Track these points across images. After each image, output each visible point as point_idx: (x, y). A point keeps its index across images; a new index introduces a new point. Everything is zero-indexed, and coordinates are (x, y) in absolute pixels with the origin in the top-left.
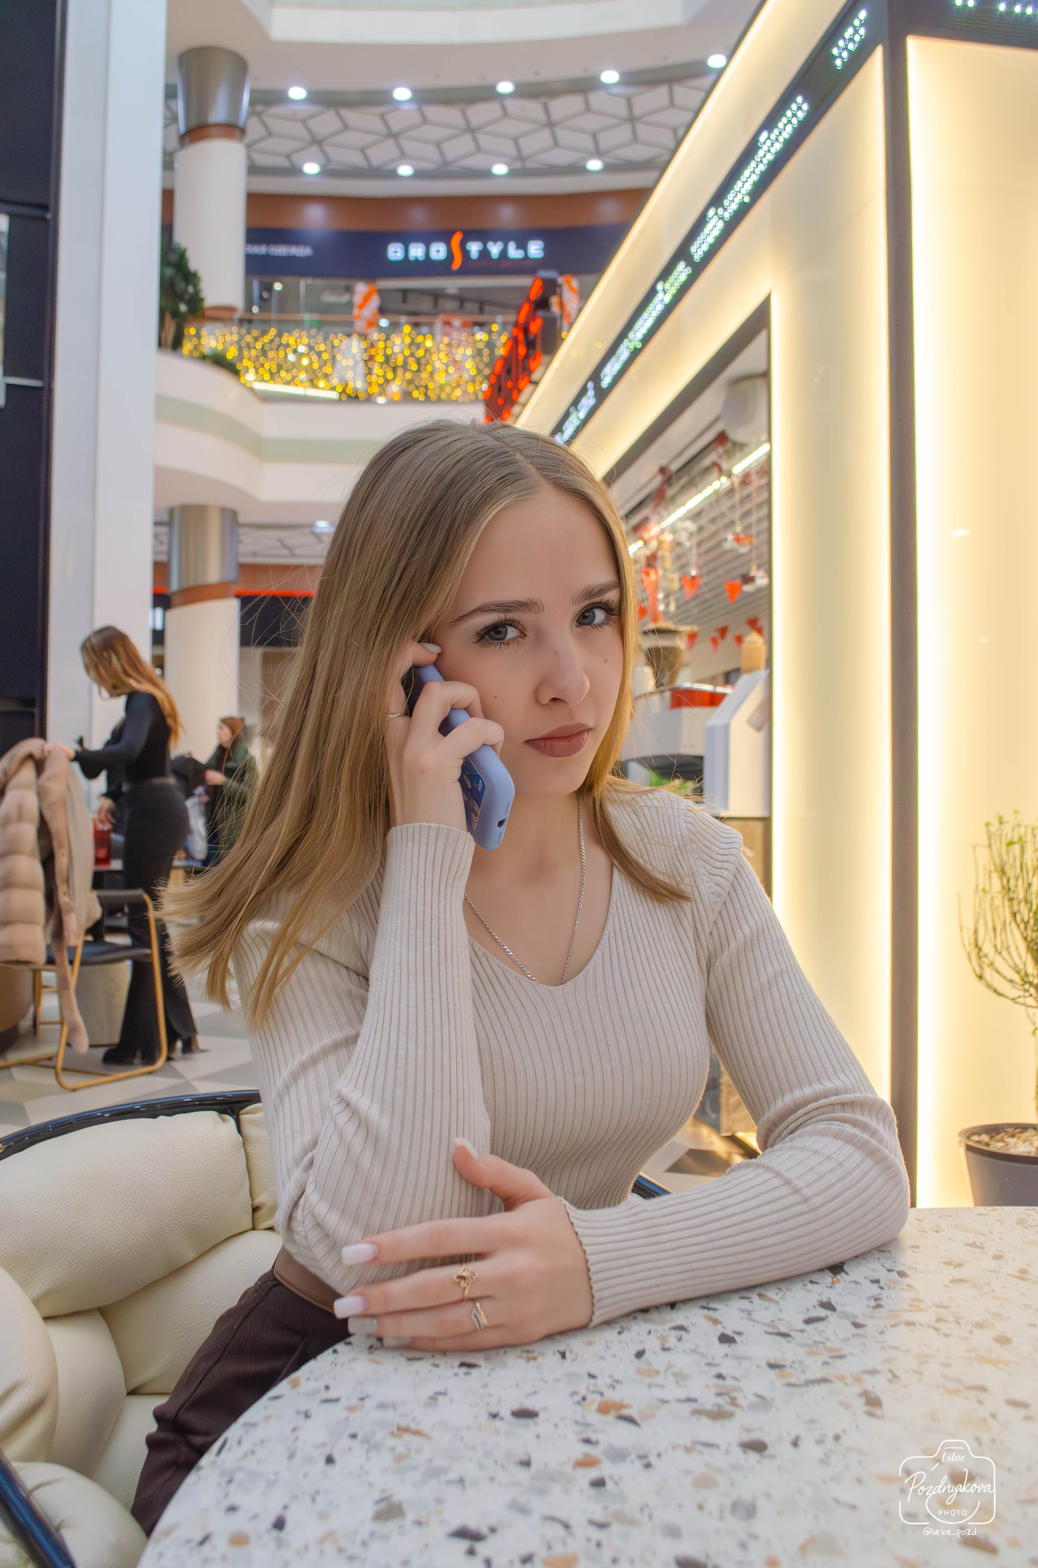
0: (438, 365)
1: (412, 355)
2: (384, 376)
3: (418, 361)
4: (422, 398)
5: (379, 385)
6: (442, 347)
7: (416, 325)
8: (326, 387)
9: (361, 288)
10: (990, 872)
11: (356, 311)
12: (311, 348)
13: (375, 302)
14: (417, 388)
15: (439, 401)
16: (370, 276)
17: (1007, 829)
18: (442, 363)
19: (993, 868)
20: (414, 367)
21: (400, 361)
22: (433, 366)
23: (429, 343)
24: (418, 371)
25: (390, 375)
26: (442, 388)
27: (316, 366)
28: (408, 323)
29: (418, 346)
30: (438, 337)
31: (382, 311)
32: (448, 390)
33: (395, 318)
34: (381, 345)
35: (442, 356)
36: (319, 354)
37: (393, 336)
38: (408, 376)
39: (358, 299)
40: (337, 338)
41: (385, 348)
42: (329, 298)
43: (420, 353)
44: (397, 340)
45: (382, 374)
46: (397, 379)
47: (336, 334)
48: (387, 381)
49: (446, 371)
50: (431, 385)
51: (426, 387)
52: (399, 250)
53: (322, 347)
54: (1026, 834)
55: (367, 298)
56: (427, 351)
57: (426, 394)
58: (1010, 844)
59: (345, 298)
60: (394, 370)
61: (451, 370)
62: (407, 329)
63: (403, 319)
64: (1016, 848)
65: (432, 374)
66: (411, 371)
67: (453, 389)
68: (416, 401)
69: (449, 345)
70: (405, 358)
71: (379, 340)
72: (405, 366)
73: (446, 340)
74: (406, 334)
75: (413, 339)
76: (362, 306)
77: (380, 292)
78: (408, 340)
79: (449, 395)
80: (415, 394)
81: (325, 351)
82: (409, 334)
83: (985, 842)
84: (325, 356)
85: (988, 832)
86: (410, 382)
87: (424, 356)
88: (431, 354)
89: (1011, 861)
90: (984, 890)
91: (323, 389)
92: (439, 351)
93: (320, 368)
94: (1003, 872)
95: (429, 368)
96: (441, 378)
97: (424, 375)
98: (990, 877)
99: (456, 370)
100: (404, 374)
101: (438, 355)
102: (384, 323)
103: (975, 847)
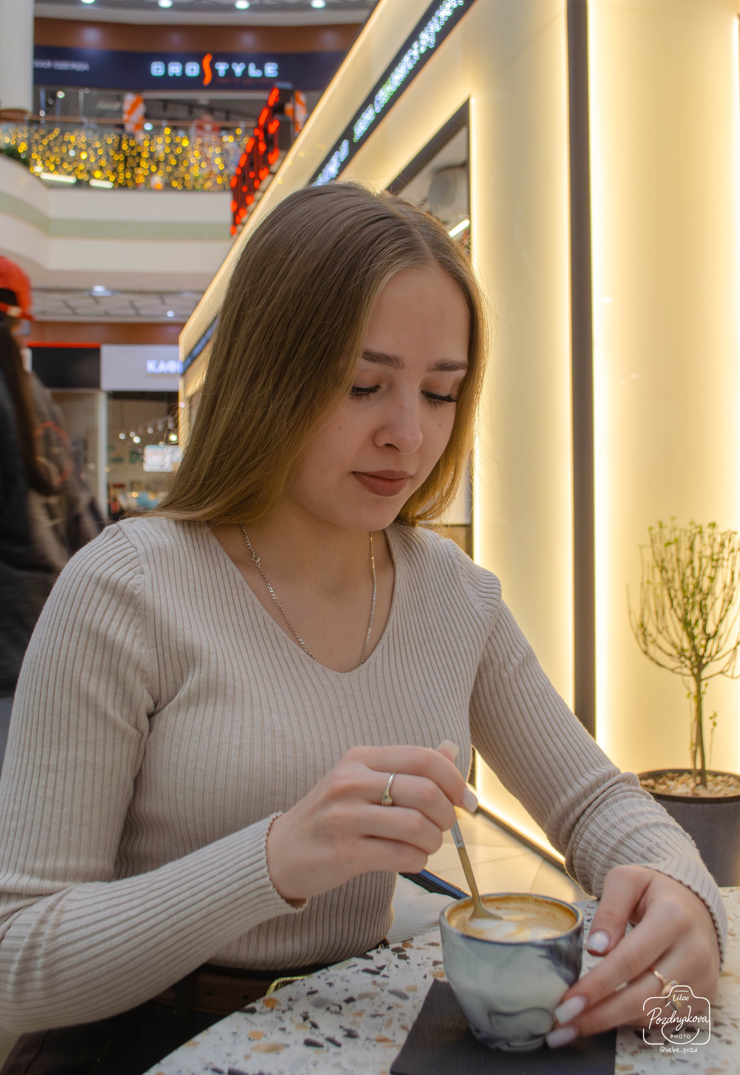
0: (193, 161)
1: (172, 152)
2: (149, 169)
3: (177, 157)
4: (180, 188)
5: (145, 176)
6: (196, 146)
7: (175, 129)
8: (102, 176)
9: (130, 98)
10: (653, 567)
11: (125, 117)
12: (89, 145)
13: (141, 109)
14: (176, 179)
15: (194, 189)
16: (137, 88)
17: (666, 532)
18: (196, 159)
19: (655, 564)
20: (173, 162)
21: (162, 156)
22: (189, 162)
23: (185, 143)
24: (177, 166)
25: (154, 169)
26: (196, 179)
27: (93, 160)
28: (168, 126)
29: (177, 145)
30: (193, 138)
31: (147, 117)
32: (201, 181)
33: (157, 122)
34: (146, 144)
35: (197, 153)
36: (96, 150)
37: (155, 137)
38: (169, 169)
39: (127, 106)
40: (110, 137)
41: (150, 146)
42: (103, 105)
43: (179, 151)
44: (160, 140)
45: (148, 167)
46: (159, 172)
47: (109, 134)
48: (151, 174)
49: (200, 166)
50: (187, 177)
51: (183, 179)
52: (160, 67)
53: (97, 145)
54: (680, 536)
55: (134, 106)
56: (184, 149)
57: (183, 184)
58: (669, 544)
59: (116, 106)
60: (158, 164)
61: (204, 165)
62: (167, 131)
63: (164, 123)
64: (673, 547)
65: (188, 168)
66: (171, 165)
67: (206, 180)
68: (175, 189)
69: (202, 145)
70: (166, 155)
71: (145, 140)
72: (166, 161)
73: (199, 141)
74: (167, 135)
75: (172, 140)
76: (130, 112)
77: (146, 102)
78: (168, 141)
79: (202, 185)
80: (175, 184)
81: (100, 148)
82: (170, 135)
83: (649, 543)
84: (100, 152)
85: (651, 534)
86: (170, 174)
87: (181, 153)
88: (187, 151)
89: (669, 557)
90: (648, 582)
91: (99, 179)
92: (193, 149)
93: (96, 161)
94: (663, 569)
95: (185, 164)
96: (195, 172)
97: (182, 169)
98: (653, 571)
99: (208, 164)
100: (165, 167)
101: (193, 152)
102: (148, 127)
103: (641, 547)
